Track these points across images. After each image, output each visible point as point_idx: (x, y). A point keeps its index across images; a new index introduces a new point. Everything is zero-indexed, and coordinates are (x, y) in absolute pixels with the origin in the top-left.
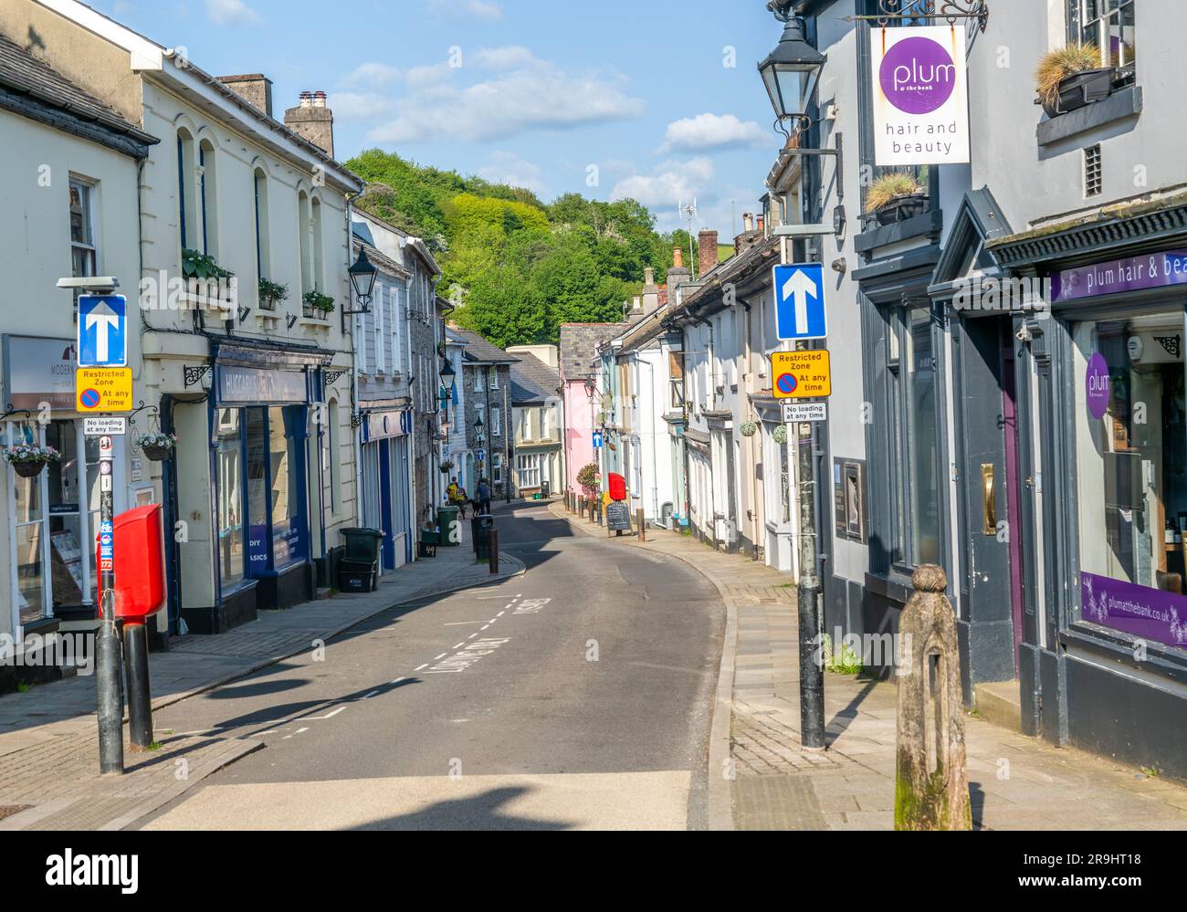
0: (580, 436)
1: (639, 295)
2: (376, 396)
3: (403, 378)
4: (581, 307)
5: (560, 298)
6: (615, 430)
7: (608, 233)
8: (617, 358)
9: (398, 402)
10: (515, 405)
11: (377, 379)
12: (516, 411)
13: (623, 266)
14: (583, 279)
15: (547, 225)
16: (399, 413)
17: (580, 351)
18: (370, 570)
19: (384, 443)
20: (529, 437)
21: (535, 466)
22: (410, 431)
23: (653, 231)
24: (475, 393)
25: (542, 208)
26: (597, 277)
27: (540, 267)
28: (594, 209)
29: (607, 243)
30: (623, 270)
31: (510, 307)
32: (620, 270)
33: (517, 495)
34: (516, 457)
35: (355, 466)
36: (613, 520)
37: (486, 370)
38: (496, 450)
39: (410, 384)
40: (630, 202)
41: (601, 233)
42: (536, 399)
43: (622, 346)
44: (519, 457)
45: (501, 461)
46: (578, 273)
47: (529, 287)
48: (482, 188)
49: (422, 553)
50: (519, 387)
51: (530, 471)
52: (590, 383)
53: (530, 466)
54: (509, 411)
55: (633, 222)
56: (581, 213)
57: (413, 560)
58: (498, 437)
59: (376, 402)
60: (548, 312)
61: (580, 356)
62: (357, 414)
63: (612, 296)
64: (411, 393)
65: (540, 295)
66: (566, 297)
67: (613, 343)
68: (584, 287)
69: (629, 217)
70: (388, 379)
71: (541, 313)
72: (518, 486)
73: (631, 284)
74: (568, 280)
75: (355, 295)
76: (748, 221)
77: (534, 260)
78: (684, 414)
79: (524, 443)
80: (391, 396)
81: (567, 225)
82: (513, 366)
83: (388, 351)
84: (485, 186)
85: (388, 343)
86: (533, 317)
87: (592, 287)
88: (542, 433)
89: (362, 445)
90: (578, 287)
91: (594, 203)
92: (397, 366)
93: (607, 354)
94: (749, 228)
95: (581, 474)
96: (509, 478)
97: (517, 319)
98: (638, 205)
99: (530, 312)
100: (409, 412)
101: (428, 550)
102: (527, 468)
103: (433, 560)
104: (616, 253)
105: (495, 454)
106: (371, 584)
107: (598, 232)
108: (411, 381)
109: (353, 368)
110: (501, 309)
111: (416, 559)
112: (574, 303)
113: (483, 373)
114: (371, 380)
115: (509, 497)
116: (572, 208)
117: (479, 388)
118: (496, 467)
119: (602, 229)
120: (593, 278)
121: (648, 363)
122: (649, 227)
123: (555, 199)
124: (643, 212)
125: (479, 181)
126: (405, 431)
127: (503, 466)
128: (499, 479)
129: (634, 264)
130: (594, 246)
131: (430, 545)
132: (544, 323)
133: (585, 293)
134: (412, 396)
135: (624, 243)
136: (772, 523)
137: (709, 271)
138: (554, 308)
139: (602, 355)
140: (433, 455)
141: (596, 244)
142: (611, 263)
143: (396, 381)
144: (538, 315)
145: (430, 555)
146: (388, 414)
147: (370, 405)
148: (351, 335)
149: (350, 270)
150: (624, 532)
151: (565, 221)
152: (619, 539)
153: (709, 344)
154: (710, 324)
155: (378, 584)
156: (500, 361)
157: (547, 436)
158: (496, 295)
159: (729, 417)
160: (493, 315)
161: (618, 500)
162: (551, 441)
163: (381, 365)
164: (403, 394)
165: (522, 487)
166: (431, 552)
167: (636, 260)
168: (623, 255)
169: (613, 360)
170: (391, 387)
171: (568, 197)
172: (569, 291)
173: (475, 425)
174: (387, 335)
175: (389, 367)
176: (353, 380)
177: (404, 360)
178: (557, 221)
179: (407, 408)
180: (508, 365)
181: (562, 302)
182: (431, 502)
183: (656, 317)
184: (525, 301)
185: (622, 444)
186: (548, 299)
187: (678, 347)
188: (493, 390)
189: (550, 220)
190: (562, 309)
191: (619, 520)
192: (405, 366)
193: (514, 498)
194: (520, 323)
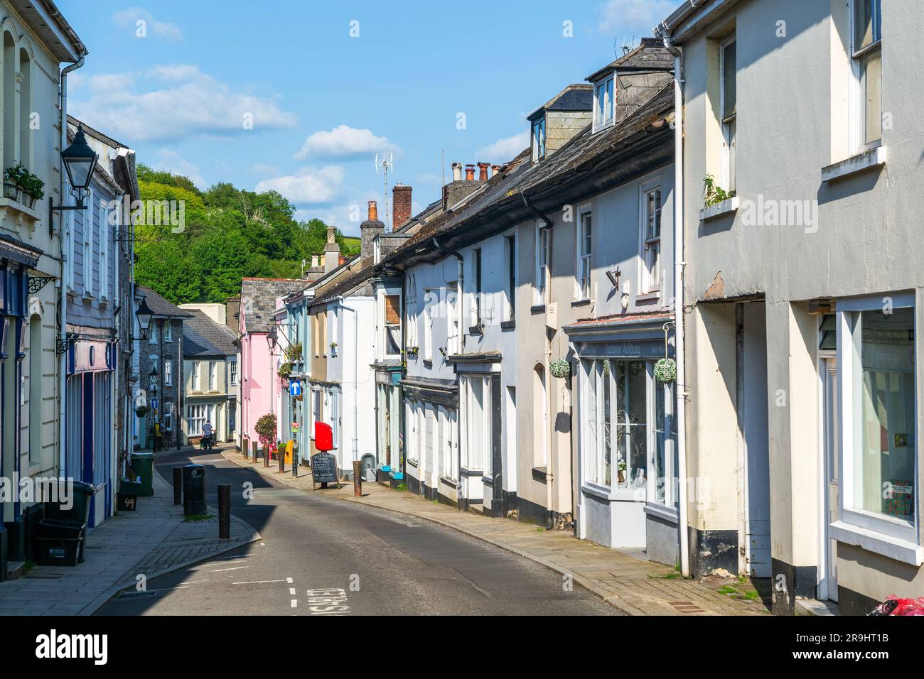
0: (259, 387)
1: (317, 254)
2: (83, 321)
3: (109, 307)
4: (232, 279)
5: (214, 271)
6: (305, 380)
7: (255, 218)
8: (309, 308)
9: (103, 332)
10: (186, 357)
11: (84, 300)
12: (187, 363)
13: (267, 246)
14: (236, 255)
15: (202, 209)
16: (105, 344)
17: (262, 304)
18: (77, 537)
19: (88, 376)
20: (198, 388)
21: (203, 415)
22: (115, 367)
23: (292, 219)
24: (150, 344)
25: (199, 194)
26: (248, 253)
27: (197, 244)
28: (243, 197)
29: (255, 226)
30: (267, 251)
31: (170, 276)
32: (265, 250)
33: (185, 442)
34: (186, 407)
35: (59, 402)
36: (319, 472)
37: (161, 323)
38: (167, 399)
39: (115, 314)
40: (272, 193)
41: (249, 218)
42: (206, 353)
43: (314, 296)
44: (189, 407)
45: (171, 410)
46: (232, 251)
47: (187, 260)
48: (147, 174)
49: (121, 506)
50: (190, 341)
51: (198, 421)
52: (272, 335)
53: (198, 415)
54: (182, 363)
55: (277, 209)
56: (232, 200)
57: (112, 515)
58: (170, 387)
59: (82, 328)
60: (204, 283)
61: (261, 309)
62: (64, 337)
63: (260, 270)
64: (117, 325)
65: (198, 267)
66: (220, 270)
67: (306, 293)
68: (236, 262)
69: (274, 207)
70: (95, 304)
71: (197, 283)
72: (187, 434)
73: (275, 261)
74: (223, 255)
75: (68, 187)
76: (457, 171)
77: (192, 237)
78: (403, 361)
79: (193, 393)
80: (96, 323)
81: (221, 210)
82: (186, 321)
83: (96, 271)
84: (150, 173)
85: (96, 262)
86: (191, 286)
87: (243, 263)
88: (210, 385)
89: (67, 376)
90: (231, 262)
91: (244, 192)
92: (104, 292)
93: (295, 304)
94: (457, 178)
95: (259, 423)
96: (179, 426)
97: (175, 288)
98: (280, 196)
99: (188, 282)
100: (114, 345)
101: (128, 502)
102: (196, 417)
103: (133, 514)
104: (261, 235)
105: (167, 403)
106: (77, 555)
107: (247, 217)
108: (117, 311)
109: (61, 279)
110: (162, 279)
111: (115, 514)
112: (227, 275)
113: (157, 327)
114: (78, 301)
115: (179, 444)
116: (224, 195)
117: (154, 340)
118: (167, 415)
119: (251, 214)
120: (244, 254)
121: (353, 311)
122: (289, 215)
123: (210, 187)
124: (284, 203)
125: (145, 168)
126: (109, 367)
127: (173, 415)
128: (169, 427)
129: (277, 245)
130: (243, 229)
131: (130, 498)
132: (200, 292)
133: (237, 267)
134: (117, 328)
135: (269, 227)
136: (590, 484)
137: (402, 226)
138: (209, 279)
139: (289, 307)
140: (128, 398)
141: (245, 227)
142: (257, 244)
143: (102, 308)
144: (195, 284)
145: (129, 509)
146: (95, 344)
147: (77, 330)
148: (60, 238)
149: (63, 155)
150: (329, 484)
151: (218, 206)
152: (327, 492)
153: (459, 279)
154: (461, 258)
155: (85, 554)
156: (175, 316)
157: (215, 388)
158: (158, 266)
159: (497, 359)
160: (154, 283)
161: (324, 451)
162: (219, 393)
163: (89, 287)
164: (108, 324)
165: (191, 435)
166: (130, 505)
167: (278, 242)
168: (268, 237)
169: (305, 310)
170: (96, 313)
171: (222, 186)
172: (223, 265)
173: (150, 375)
174: (96, 253)
175: (97, 290)
176: (60, 294)
177: (111, 286)
178: (212, 206)
179: (113, 341)
180: (182, 320)
181: (216, 274)
182: (125, 449)
183: (349, 269)
184: (183, 272)
185: (314, 395)
186: (204, 272)
187: (396, 291)
188: (167, 343)
189: (206, 205)
190: (216, 280)
191: (325, 472)
192: (112, 293)
193: (182, 445)
194: (178, 291)
